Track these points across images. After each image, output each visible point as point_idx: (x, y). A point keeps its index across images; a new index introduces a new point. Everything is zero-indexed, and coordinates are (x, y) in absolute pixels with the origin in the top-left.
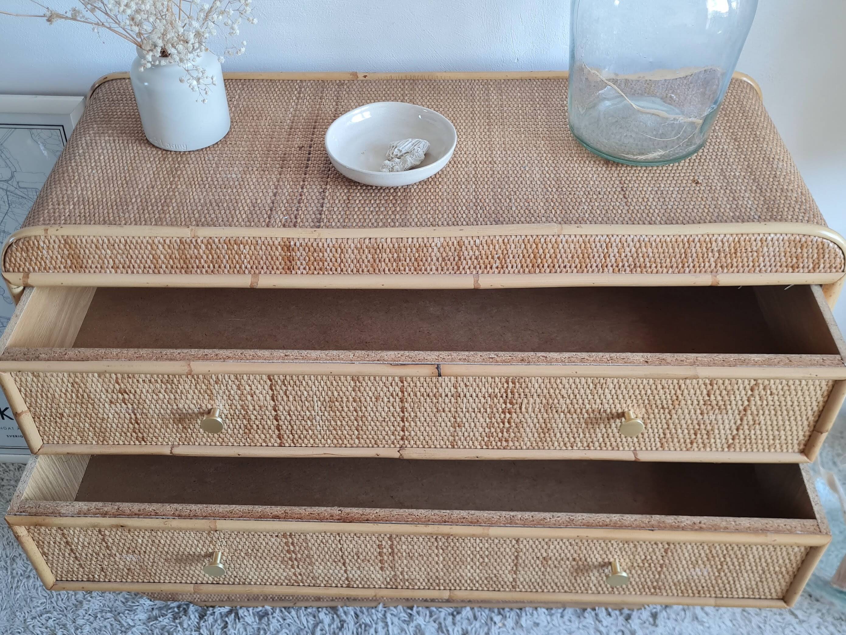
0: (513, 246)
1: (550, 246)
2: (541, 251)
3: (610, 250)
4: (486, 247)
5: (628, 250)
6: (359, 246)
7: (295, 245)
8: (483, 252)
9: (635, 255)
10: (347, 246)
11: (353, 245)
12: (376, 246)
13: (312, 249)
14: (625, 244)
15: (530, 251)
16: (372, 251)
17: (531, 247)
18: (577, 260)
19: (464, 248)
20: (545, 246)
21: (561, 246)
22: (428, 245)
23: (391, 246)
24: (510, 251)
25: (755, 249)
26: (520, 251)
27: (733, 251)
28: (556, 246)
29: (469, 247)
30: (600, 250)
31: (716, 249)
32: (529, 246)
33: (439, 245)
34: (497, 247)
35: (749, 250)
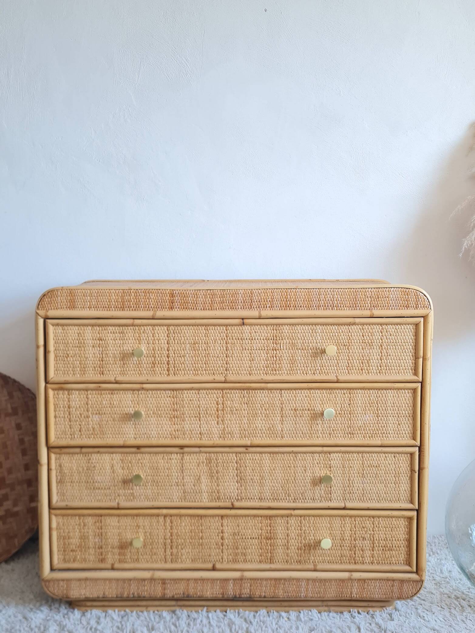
0: (276, 294)
1: (293, 294)
2: (289, 297)
3: (321, 296)
4: (263, 295)
5: (329, 296)
6: (205, 294)
7: (176, 293)
8: (262, 298)
9: (333, 299)
10: (200, 294)
11: (202, 294)
12: (213, 294)
13: (183, 295)
14: (327, 293)
15: (284, 297)
16: (211, 296)
17: (284, 295)
18: (306, 303)
19: (253, 295)
20: (290, 294)
21: (298, 294)
22: (237, 293)
23: (220, 293)
24: (275, 297)
25: (387, 296)
26: (279, 297)
27: (377, 297)
28: (295, 294)
29: (256, 295)
30: (316, 296)
31: (369, 296)
32: (283, 294)
33: (242, 293)
34: (269, 294)
35: (384, 296)
